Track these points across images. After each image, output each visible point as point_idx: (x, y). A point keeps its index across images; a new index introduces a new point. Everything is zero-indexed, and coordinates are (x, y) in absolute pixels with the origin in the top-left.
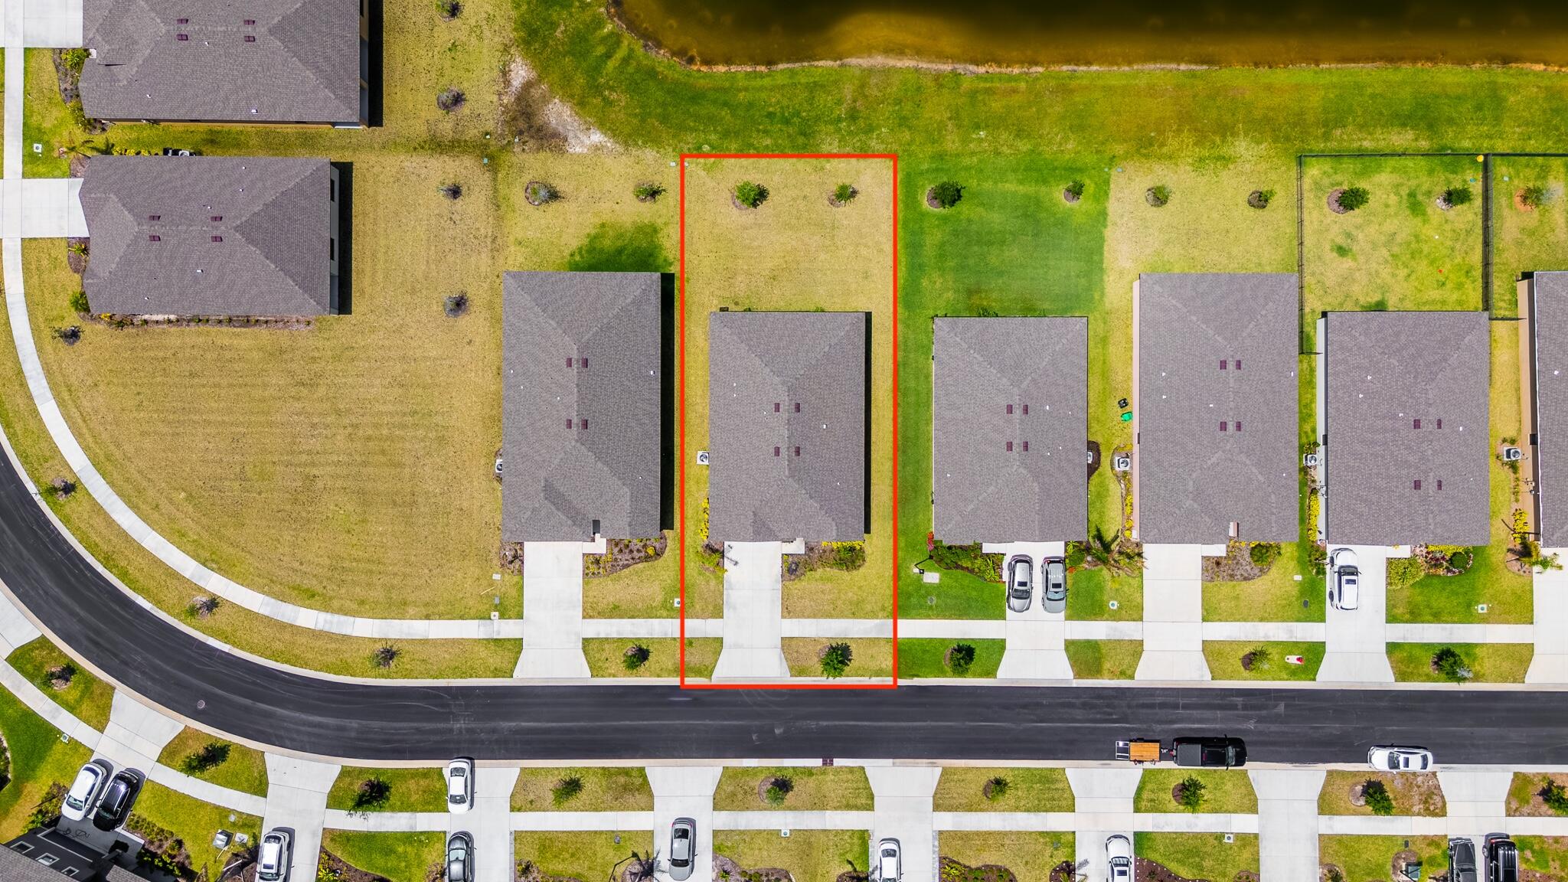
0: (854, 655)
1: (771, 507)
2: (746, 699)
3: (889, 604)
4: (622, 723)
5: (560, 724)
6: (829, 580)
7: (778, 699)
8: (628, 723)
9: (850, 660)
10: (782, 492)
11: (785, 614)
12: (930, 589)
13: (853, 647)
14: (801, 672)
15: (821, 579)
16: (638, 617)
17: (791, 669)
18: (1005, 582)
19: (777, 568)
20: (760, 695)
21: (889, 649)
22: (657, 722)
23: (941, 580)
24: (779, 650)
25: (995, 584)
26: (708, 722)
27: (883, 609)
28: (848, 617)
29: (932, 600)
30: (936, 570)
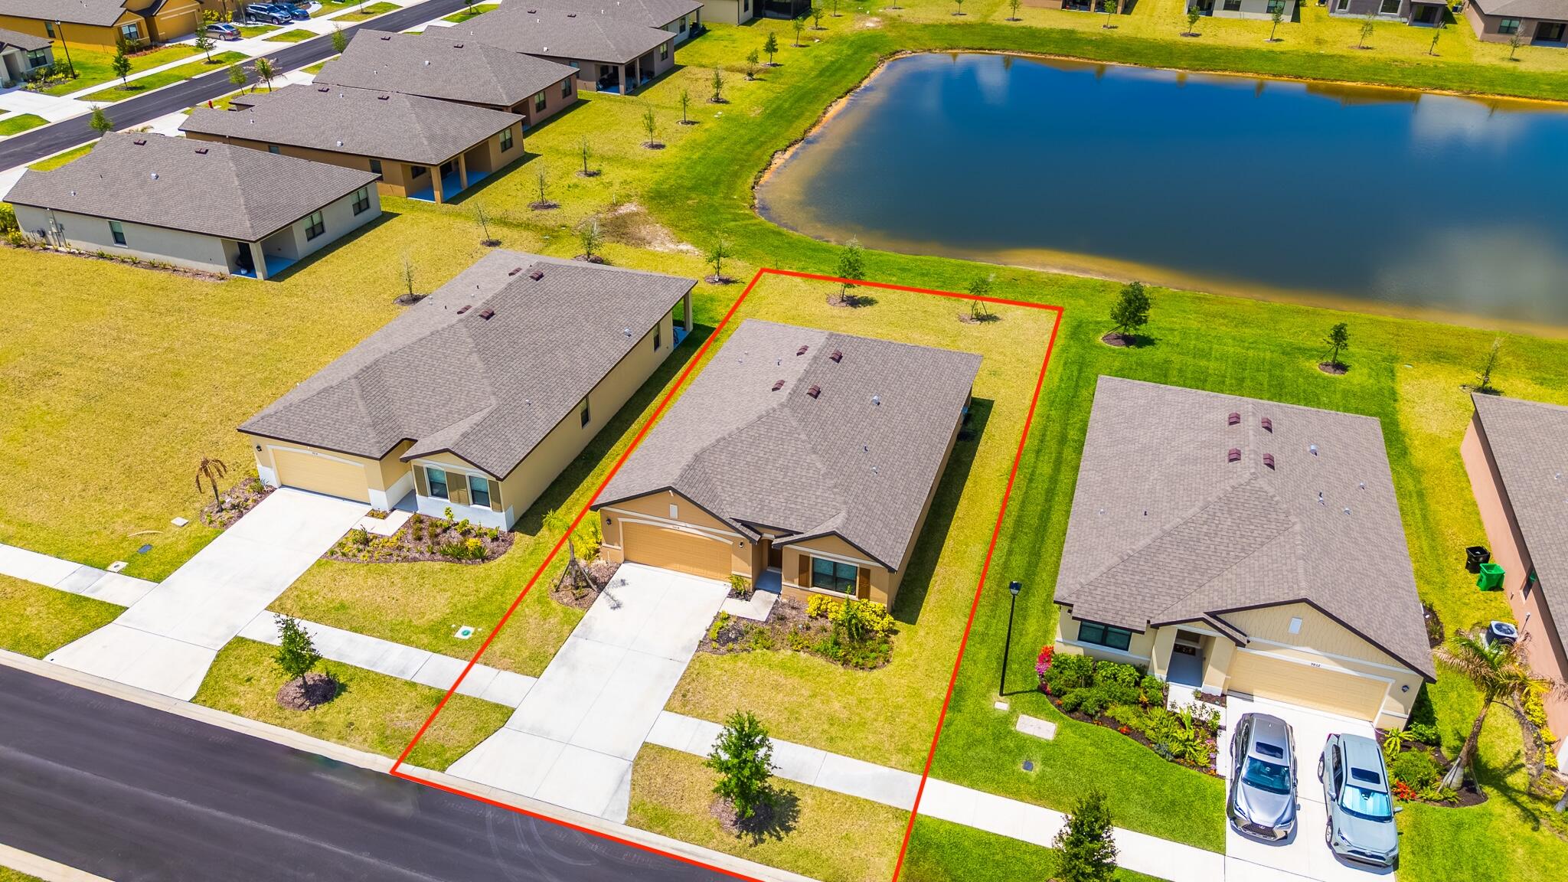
0: (803, 821)
1: (733, 455)
2: (491, 837)
3: (923, 748)
4: (173, 799)
5: (39, 761)
6: (802, 673)
7: (570, 861)
8: (183, 802)
9: (788, 829)
10: (763, 430)
11: (677, 704)
12: (1024, 745)
13: (806, 803)
14: (657, 821)
15: (783, 666)
16: (371, 632)
17: (633, 809)
18: (1222, 777)
19: (699, 627)
20: (529, 837)
21: (896, 831)
22: (248, 822)
23: (1058, 734)
24: (626, 765)
25: (1194, 772)
26: (365, 858)
27: (905, 750)
28: (813, 743)
29: (1028, 766)
30: (1050, 717)
